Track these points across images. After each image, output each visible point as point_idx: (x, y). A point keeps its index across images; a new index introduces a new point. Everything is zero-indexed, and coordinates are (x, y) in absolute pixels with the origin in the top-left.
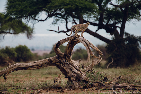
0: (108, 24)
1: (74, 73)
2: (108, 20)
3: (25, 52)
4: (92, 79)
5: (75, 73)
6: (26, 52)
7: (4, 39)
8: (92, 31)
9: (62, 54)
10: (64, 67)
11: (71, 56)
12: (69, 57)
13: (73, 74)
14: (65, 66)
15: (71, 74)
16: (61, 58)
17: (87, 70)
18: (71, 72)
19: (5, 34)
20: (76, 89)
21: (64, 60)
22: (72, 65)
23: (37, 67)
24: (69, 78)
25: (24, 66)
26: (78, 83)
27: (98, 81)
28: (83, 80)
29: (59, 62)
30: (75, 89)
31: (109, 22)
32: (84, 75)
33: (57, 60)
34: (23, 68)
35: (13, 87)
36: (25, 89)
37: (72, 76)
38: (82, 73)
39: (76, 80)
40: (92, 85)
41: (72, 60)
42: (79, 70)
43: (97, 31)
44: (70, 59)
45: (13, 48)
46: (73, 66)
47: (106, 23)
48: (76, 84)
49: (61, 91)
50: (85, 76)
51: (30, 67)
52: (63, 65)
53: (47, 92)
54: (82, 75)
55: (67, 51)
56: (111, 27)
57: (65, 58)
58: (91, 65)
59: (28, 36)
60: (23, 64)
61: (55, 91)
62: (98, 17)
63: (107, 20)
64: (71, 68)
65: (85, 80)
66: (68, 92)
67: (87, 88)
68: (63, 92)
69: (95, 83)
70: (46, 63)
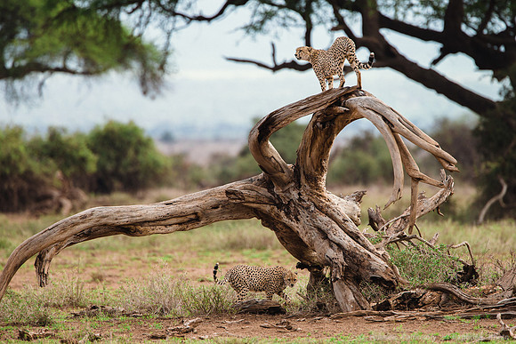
0: (485, 32)
1: (336, 247)
2: (484, 16)
3: (131, 153)
4: (412, 275)
5: (340, 246)
6: (137, 152)
7: (41, 94)
8: (415, 65)
9: (287, 168)
10: (294, 224)
11: (325, 177)
12: (313, 180)
13: (331, 253)
14: (298, 220)
15: (322, 250)
16: (283, 184)
17: (393, 235)
18: (325, 243)
19: (47, 73)
20: (345, 316)
21: (295, 195)
22: (327, 214)
23: (180, 224)
24: (315, 269)
25: (123, 221)
26: (355, 288)
27: (439, 282)
28: (372, 278)
29: (271, 201)
30: (338, 318)
31: (489, 25)
32: (378, 255)
33: (264, 191)
34: (119, 226)
35: (77, 306)
36: (128, 315)
37: (329, 263)
38: (372, 247)
39: (345, 278)
40: (414, 299)
41: (325, 194)
42: (355, 237)
43: (435, 62)
44: (318, 188)
45: (79, 135)
46: (331, 216)
47: (476, 27)
48: (346, 295)
49: (282, 324)
50: (383, 262)
51: (149, 222)
52: (287, 214)
53: (221, 331)
54: (369, 256)
55: (306, 154)
56: (496, 48)
57: (299, 186)
58: (409, 213)
59: (143, 82)
60: (118, 212)
61: (256, 324)
62: (442, 5)
63: (477, 16)
64: (324, 228)
65: (384, 276)
66: (313, 328)
67: (394, 314)
68: (290, 328)
69: (423, 291)
70: (217, 207)
